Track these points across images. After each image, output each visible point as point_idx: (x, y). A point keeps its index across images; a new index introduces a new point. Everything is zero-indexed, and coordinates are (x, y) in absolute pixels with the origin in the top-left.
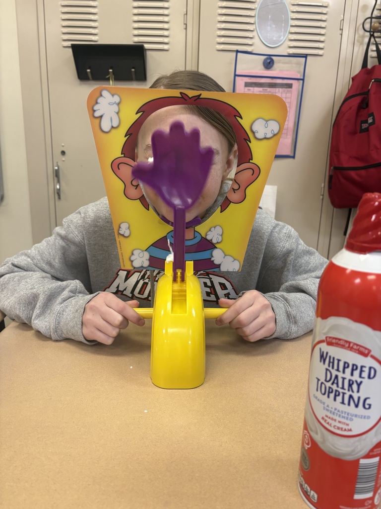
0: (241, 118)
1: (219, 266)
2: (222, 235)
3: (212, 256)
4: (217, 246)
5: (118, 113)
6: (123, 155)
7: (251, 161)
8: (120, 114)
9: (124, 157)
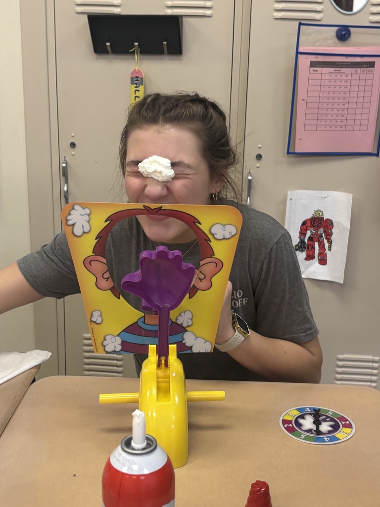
0: (200, 224)
1: (191, 348)
2: (192, 319)
4: (187, 329)
6: (94, 254)
7: (213, 256)
8: (91, 222)
9: (95, 255)
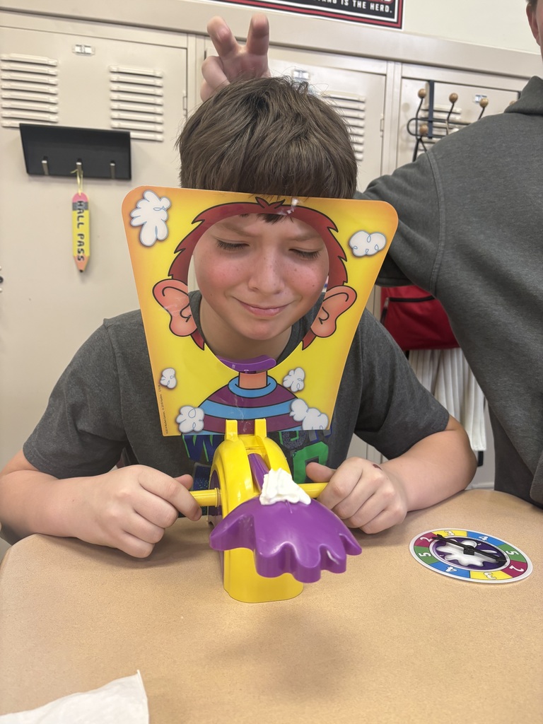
0: (337, 231)
1: (300, 423)
2: (304, 381)
3: (291, 410)
4: (297, 395)
5: (166, 222)
6: (170, 277)
7: (345, 284)
8: (169, 223)
9: (172, 279)
